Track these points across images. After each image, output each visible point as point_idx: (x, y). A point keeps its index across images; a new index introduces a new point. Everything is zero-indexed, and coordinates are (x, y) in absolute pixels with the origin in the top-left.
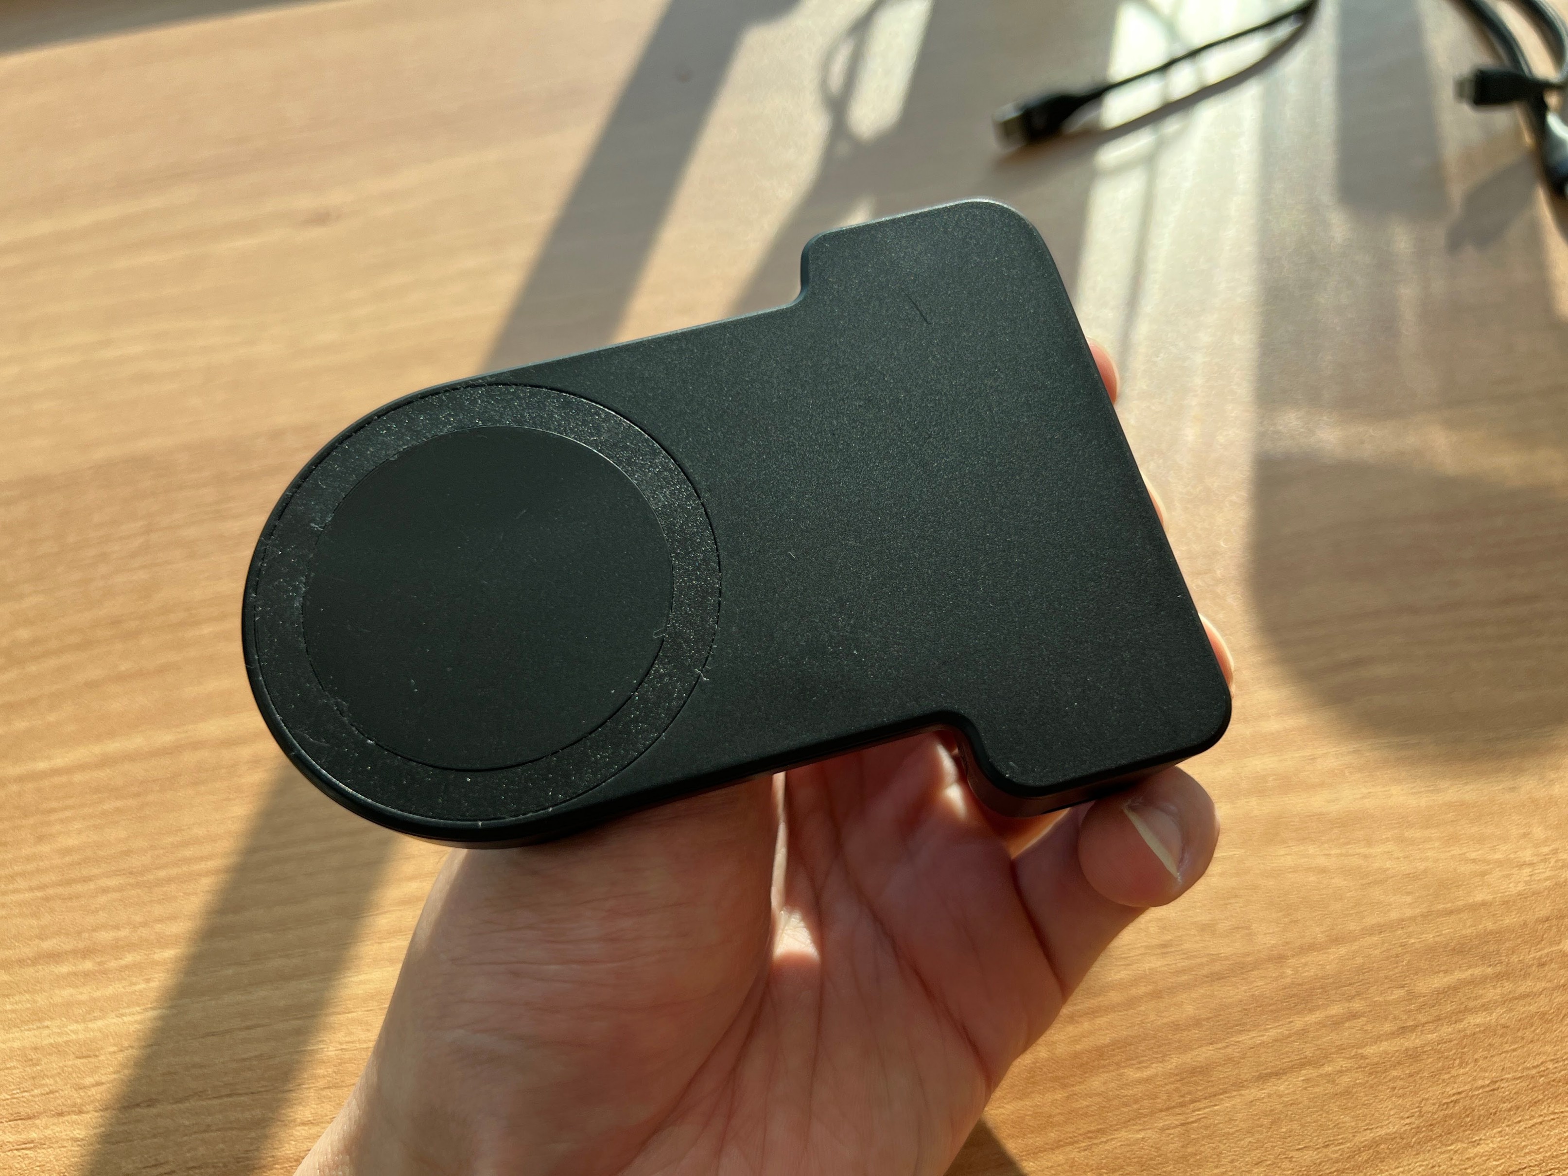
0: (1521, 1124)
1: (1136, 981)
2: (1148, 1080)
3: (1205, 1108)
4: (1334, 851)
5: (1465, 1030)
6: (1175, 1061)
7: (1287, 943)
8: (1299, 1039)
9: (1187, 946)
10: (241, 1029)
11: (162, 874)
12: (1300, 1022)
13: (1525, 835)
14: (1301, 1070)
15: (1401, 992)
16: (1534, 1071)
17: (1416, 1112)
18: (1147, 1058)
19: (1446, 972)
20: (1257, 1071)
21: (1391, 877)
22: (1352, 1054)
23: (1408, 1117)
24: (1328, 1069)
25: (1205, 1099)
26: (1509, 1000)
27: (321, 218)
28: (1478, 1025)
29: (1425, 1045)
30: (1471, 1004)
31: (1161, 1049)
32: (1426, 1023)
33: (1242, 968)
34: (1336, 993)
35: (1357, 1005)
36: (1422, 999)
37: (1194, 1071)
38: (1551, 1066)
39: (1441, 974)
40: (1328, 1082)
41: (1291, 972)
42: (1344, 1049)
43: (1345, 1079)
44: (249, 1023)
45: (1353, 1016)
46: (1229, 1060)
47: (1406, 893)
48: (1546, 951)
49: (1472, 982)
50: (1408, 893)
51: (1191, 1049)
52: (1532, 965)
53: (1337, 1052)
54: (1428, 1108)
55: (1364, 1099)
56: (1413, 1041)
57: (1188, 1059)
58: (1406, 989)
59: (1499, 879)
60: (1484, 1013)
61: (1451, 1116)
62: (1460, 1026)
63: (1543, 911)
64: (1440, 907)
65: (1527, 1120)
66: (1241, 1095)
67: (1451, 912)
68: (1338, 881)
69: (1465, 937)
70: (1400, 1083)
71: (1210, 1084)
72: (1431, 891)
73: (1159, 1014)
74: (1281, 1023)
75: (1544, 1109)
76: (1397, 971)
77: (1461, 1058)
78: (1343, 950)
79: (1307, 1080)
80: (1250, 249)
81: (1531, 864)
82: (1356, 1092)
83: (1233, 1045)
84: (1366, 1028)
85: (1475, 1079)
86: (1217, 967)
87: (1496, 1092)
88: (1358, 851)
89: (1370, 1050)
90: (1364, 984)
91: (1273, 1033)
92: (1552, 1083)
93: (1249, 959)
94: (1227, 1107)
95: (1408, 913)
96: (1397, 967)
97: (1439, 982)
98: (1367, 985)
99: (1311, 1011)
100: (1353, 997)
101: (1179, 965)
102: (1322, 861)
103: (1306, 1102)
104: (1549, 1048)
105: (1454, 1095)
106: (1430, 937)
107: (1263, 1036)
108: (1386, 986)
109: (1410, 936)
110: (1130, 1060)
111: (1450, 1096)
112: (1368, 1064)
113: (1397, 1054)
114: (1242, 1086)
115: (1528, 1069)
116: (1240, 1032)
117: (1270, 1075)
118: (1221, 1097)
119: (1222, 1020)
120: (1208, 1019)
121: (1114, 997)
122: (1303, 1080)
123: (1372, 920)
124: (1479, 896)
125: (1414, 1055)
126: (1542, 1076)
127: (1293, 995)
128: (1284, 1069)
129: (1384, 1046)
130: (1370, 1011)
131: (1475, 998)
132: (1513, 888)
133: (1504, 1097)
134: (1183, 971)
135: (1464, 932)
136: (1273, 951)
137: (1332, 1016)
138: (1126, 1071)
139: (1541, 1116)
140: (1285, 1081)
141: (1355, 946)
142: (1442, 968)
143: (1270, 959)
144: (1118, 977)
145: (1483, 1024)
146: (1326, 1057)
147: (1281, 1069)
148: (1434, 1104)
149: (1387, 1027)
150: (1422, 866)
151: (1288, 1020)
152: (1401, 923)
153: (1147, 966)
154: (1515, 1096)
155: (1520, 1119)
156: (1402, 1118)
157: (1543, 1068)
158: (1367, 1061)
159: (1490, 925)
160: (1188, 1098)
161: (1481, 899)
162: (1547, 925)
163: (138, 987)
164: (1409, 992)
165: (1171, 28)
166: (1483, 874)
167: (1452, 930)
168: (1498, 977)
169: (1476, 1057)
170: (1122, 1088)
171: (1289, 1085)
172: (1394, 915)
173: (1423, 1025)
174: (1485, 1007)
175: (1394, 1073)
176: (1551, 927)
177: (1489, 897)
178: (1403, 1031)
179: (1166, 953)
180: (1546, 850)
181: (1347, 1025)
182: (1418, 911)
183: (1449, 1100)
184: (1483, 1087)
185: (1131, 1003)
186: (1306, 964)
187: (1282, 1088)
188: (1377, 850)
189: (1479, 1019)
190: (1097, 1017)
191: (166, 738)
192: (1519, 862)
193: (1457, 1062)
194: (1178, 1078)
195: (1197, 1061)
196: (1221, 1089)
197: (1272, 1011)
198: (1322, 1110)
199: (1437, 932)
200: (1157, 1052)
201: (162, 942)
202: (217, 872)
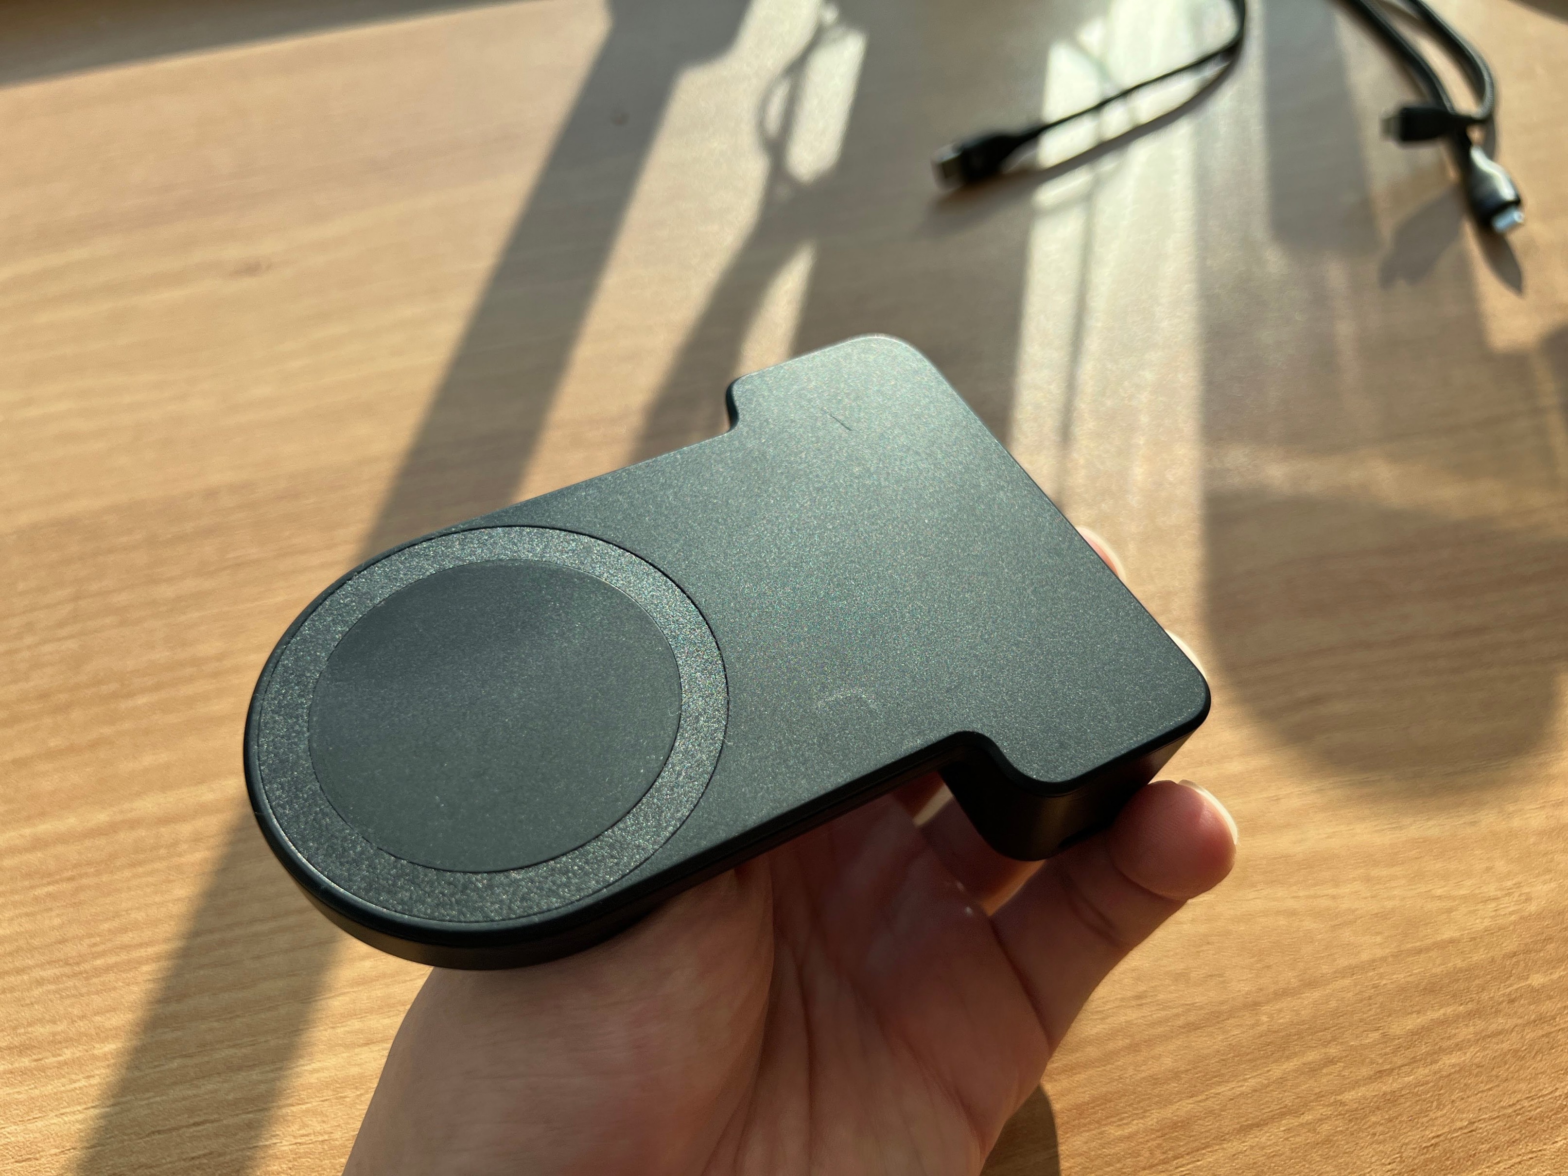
0: (1501, 1164)
1: (1113, 1034)
2: (1129, 1137)
3: (1188, 1164)
4: (1301, 894)
5: (1440, 1072)
6: (1155, 1117)
7: (1261, 990)
8: (1278, 1088)
9: (1161, 997)
10: (188, 1126)
11: (99, 962)
12: (1278, 1071)
13: (1488, 869)
14: (1281, 1121)
15: (1376, 1035)
16: (1510, 1110)
17: (1397, 1158)
18: (1126, 1115)
19: (1418, 1012)
20: (1238, 1123)
21: (1361, 918)
22: (1331, 1101)
23: (1390, 1164)
24: (1308, 1117)
25: (1188, 1154)
26: (1481, 1038)
27: (251, 269)
28: (1454, 1066)
29: (1402, 1089)
30: (1445, 1044)
31: (1141, 1105)
32: (1402, 1066)
33: (1218, 1017)
34: (1312, 1039)
35: (1333, 1051)
36: (1397, 1042)
37: (1175, 1126)
38: (1526, 1104)
39: (1414, 1015)
40: (1309, 1131)
41: (1266, 1020)
42: (1323, 1096)
43: (1326, 1127)
44: (197, 1119)
45: (1330, 1061)
46: (1211, 1112)
47: (1376, 933)
48: (1515, 987)
49: (1443, 1022)
50: (1378, 933)
51: (1171, 1103)
52: (1502, 1002)
53: (1316, 1100)
54: (1408, 1153)
55: (1345, 1147)
56: (1389, 1085)
57: (1168, 1113)
58: (1381, 1031)
59: (1465, 915)
60: (1459, 1053)
61: (1432, 1160)
62: (1435, 1067)
63: (1511, 945)
64: (1409, 946)
65: (1506, 1160)
66: (1223, 1149)
67: (1419, 951)
68: (1309, 924)
69: (1436, 975)
70: (1380, 1129)
71: (1191, 1139)
72: (1400, 931)
73: (1138, 1069)
74: (1259, 1072)
75: (1521, 1148)
76: (1372, 1012)
77: (1438, 1099)
78: (1316, 994)
79: (1288, 1130)
80: (1188, 288)
81: (1496, 899)
82: (1337, 1140)
83: (1212, 1097)
84: (1343, 1073)
85: (1453, 1121)
86: (1192, 1018)
87: (1474, 1133)
88: (1326, 892)
89: (1348, 1096)
90: (1338, 1029)
91: (1252, 1082)
92: (1528, 1121)
93: (1224, 1007)
94: (1210, 1162)
95: (1379, 953)
96: (1370, 1010)
97: (1412, 1022)
98: (1343, 1030)
99: (1288, 1058)
100: (1329, 1042)
101: (1154, 1016)
102: (1291, 904)
103: (1288, 1153)
104: (1523, 1086)
105: (1433, 1138)
106: (1401, 977)
107: (1242, 1086)
108: (1361, 1029)
109: (1381, 976)
110: (1112, 1117)
111: (1429, 1140)
112: (1347, 1111)
113: (1375, 1099)
114: (1224, 1140)
115: (1504, 1108)
116: (1219, 1084)
117: (1251, 1127)
118: (1204, 1151)
119: (1200, 1072)
120: (1187, 1071)
121: (1092, 1052)
122: (1284, 1130)
123: (1343, 962)
124: (1448, 933)
125: (1391, 1099)
126: (1518, 1115)
127: (1270, 1043)
128: (1265, 1120)
129: (1362, 1091)
130: (1346, 1057)
131: (1449, 1038)
132: (1479, 924)
133: (1482, 1138)
134: (1160, 1022)
135: (1434, 971)
136: (1247, 998)
137: (1310, 1063)
138: (1107, 1129)
139: (1520, 1155)
140: (1266, 1132)
141: (1328, 990)
142: (1417, 1008)
143: (1245, 1006)
144: (1094, 1031)
145: (1458, 1064)
146: (1305, 1105)
147: (1261, 1120)
148: (1414, 1149)
149: (1365, 1071)
150: (1389, 904)
151: (1266, 1069)
152: (1372, 964)
153: (1123, 1019)
154: (1493, 1137)
155: (1499, 1159)
156: (1384, 1165)
157: (1519, 1107)
158: (1347, 1107)
159: (1459, 963)
160: (1171, 1154)
161: (1449, 936)
162: (1514, 960)
163: (77, 1085)
164: (1384, 1035)
165: (1102, 69)
166: (1449, 911)
167: (1423, 970)
168: (1470, 1015)
169: (1453, 1098)
170: (1104, 1148)
171: (1270, 1137)
172: (1365, 956)
173: (1400, 1067)
174: (1459, 1047)
175: (1374, 1119)
176: (1518, 962)
177: (1457, 934)
178: (1380, 1074)
179: (1141, 1005)
180: (1509, 884)
181: (1324, 1071)
182: (1388, 951)
183: (1429, 1144)
184: (1461, 1128)
185: (1108, 1058)
186: (1280, 1011)
187: (1264, 1139)
188: (1345, 890)
189: (1454, 1059)
190: (1076, 1074)
191: (102, 817)
192: (1484, 897)
193: (1435, 1104)
194: (1159, 1134)
195: (1177, 1116)
196: (1203, 1144)
197: (1250, 1060)
198: (1305, 1160)
199: (1408, 972)
200: (1137, 1109)
201: (102, 1035)
202: (158, 958)
